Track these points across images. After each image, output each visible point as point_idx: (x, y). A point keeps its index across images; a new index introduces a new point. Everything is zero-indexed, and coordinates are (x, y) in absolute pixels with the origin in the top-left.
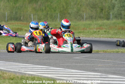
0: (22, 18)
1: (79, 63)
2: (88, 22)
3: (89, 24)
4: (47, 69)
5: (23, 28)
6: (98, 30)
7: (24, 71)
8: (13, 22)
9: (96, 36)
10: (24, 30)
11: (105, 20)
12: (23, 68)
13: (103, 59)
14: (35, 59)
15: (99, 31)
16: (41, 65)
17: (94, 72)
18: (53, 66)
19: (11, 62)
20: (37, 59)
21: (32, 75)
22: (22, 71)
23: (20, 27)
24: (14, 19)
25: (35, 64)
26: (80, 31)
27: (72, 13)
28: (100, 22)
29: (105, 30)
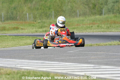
0: (18, 18)
1: (73, 56)
2: (81, 18)
3: (83, 20)
4: (42, 63)
5: (19, 27)
6: (91, 25)
7: (20, 66)
8: (9, 21)
9: (89, 31)
10: (20, 29)
11: (97, 15)
12: (19, 64)
13: (96, 52)
14: (31, 55)
15: (92, 27)
16: (36, 60)
17: (87, 64)
18: (48, 60)
19: (8, 58)
20: (32, 55)
21: (27, 69)
22: (19, 66)
23: (16, 26)
24: (10, 19)
25: (31, 60)
26: (74, 27)
27: (66, 10)
28: (93, 17)
29: (98, 25)
